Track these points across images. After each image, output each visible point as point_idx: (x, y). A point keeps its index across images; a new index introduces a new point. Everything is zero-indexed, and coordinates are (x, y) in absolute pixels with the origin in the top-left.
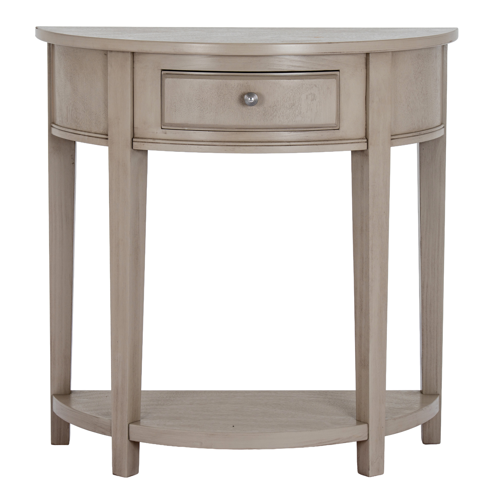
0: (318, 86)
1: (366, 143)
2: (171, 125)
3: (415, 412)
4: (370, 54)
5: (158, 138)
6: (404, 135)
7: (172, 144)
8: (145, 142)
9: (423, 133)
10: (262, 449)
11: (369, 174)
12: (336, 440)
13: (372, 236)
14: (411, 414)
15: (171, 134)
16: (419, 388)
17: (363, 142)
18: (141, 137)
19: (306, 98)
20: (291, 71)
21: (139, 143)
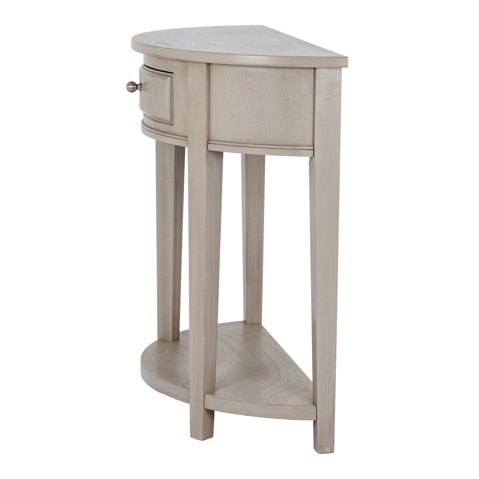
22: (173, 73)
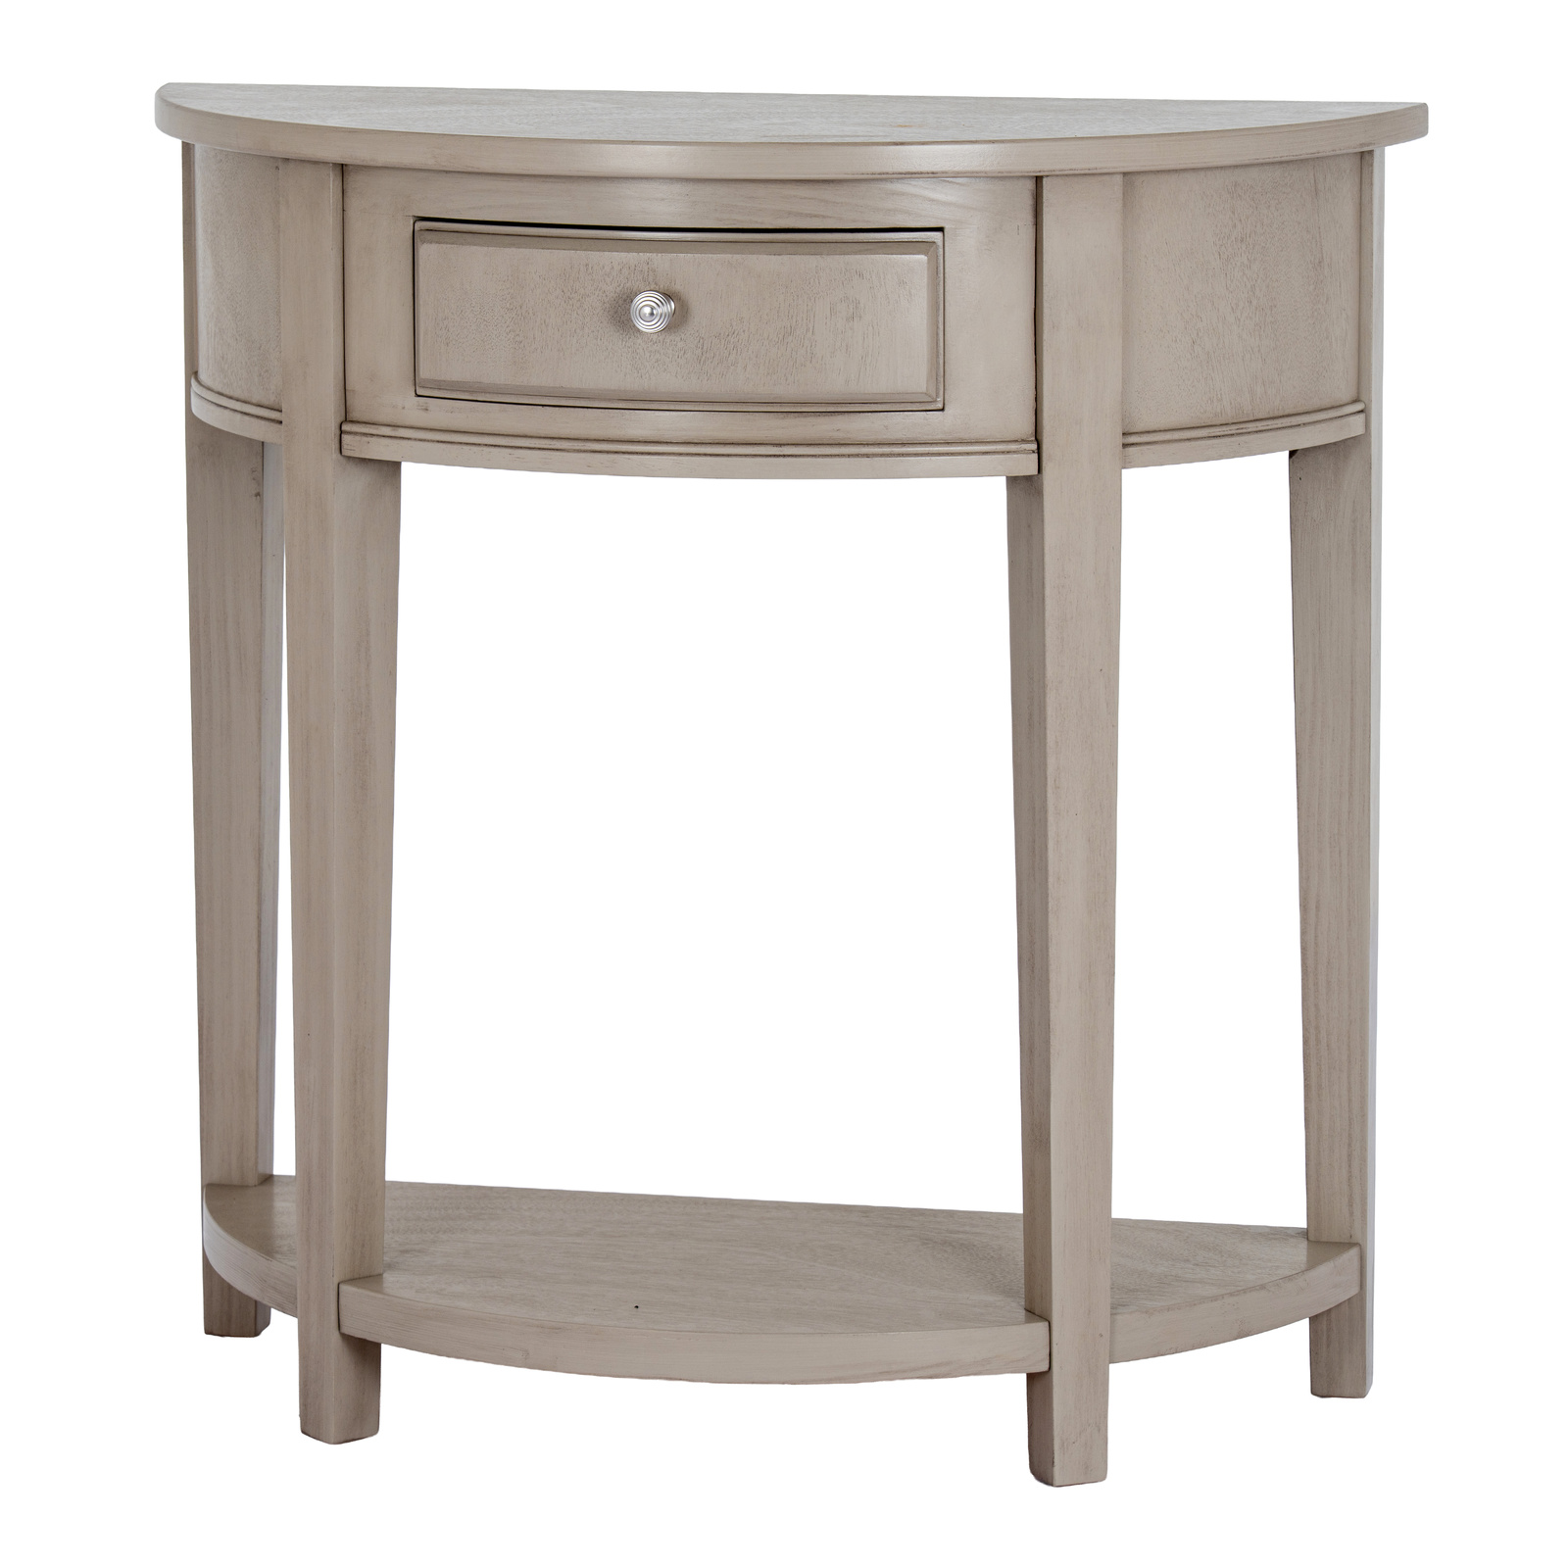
0: (868, 277)
1: (1036, 455)
2: (439, 385)
3: (1231, 1294)
4: (1044, 179)
5: (407, 424)
6: (1174, 432)
7: (442, 442)
8: (372, 435)
9: (1255, 429)
10: (702, 1381)
11: (1043, 549)
12: (938, 1365)
13: (1057, 742)
14: (1214, 1299)
15: (441, 413)
16: (1300, 1221)
17: (1024, 452)
18: (364, 420)
19: (829, 314)
20: (786, 227)
21: (358, 438)
22: (940, 229)
